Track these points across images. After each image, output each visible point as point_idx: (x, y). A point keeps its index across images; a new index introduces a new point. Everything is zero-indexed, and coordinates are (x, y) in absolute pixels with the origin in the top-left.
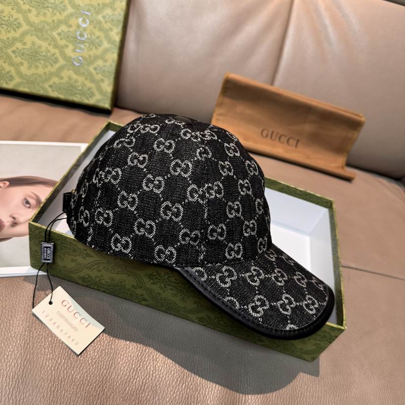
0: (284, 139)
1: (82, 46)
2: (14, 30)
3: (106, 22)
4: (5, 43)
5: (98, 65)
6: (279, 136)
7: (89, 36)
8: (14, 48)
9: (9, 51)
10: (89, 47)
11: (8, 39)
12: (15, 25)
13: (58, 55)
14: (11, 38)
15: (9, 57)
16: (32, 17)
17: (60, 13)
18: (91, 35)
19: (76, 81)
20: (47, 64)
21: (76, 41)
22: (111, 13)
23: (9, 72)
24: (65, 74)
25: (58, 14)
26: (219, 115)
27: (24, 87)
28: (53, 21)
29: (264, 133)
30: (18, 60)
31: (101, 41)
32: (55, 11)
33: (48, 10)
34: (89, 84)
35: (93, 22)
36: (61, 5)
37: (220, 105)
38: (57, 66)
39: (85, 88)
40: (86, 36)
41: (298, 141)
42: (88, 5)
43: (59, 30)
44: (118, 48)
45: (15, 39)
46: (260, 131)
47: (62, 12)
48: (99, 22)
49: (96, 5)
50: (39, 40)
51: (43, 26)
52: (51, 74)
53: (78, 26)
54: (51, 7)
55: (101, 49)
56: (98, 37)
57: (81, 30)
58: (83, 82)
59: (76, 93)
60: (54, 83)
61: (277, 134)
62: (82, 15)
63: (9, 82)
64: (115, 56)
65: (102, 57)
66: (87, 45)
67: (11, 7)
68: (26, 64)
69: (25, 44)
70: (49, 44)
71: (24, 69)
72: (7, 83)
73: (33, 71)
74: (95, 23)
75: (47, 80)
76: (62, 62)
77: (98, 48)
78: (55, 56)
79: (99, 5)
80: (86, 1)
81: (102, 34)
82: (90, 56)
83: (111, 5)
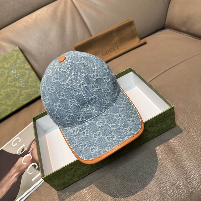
0: (112, 50)
1: (20, 79)
3: (21, 65)
5: (31, 81)
6: (109, 50)
7: (19, 74)
10: (23, 77)
13: (15, 89)
17: (4, 75)
19: (28, 92)
20: (14, 95)
21: (17, 79)
22: (20, 61)
23: (5, 108)
24: (23, 93)
25: (4, 76)
29: (104, 54)
30: (4, 102)
31: (25, 72)
32: (2, 76)
34: (33, 89)
35: (17, 68)
36: (3, 72)
38: (18, 92)
39: (33, 92)
40: (19, 75)
41: (117, 46)
42: (11, 64)
43: (9, 81)
44: (32, 69)
46: (101, 54)
47: (5, 74)
48: (19, 67)
49: (13, 62)
50: (5, 89)
51: (3, 84)
52: (19, 97)
53: (14, 74)
55: (27, 75)
56: (23, 72)
57: (15, 74)
58: (31, 90)
59: (32, 96)
60: (22, 99)
62: (12, 69)
63: (8, 111)
64: (33, 73)
65: (30, 77)
66: (21, 77)
68: (8, 101)
69: (2, 95)
70: (10, 88)
71: (9, 103)
72: (7, 112)
73: (12, 101)
75: (19, 100)
76: (18, 90)
78: (15, 90)
79: (14, 61)
80: (9, 64)
81: (23, 70)
82: (26, 80)
83: (18, 58)
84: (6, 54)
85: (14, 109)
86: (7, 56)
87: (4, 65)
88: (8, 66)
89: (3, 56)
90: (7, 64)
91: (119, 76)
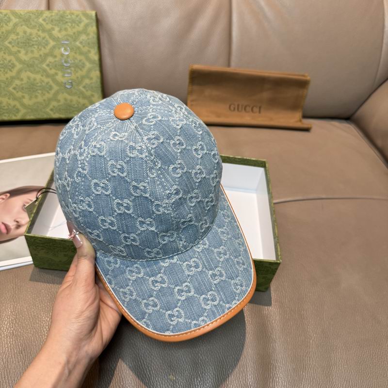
0: (248, 109)
1: (69, 71)
2: (11, 70)
3: (84, 47)
4: (5, 83)
5: (86, 84)
6: (244, 107)
7: (73, 61)
8: (14, 85)
9: (11, 89)
10: (75, 70)
11: (7, 79)
12: (10, 66)
13: (51, 83)
14: (9, 78)
15: (11, 94)
16: (22, 56)
17: (44, 48)
18: (74, 61)
19: (71, 101)
20: (44, 92)
21: (63, 68)
22: (86, 38)
23: (14, 106)
24: (61, 97)
25: (43, 49)
26: (192, 101)
27: (30, 116)
28: (41, 56)
29: (232, 108)
30: (20, 94)
31: (84, 64)
32: (40, 47)
33: (34, 48)
35: (73, 49)
36: (44, 41)
37: (190, 92)
38: (53, 92)
39: (80, 105)
40: (70, 62)
41: (260, 108)
42: (66, 35)
43: (47, 62)
44: (99, 65)
45: (13, 78)
46: (228, 106)
47: (46, 47)
48: (79, 48)
49: (72, 34)
50: (33, 73)
51: (33, 62)
52: (50, 100)
53: (62, 55)
54: (36, 45)
55: (85, 70)
56: (80, 61)
57: (65, 57)
58: (77, 100)
60: (54, 107)
61: (242, 106)
62: (63, 45)
63: (17, 114)
64: (98, 73)
65: (87, 76)
66: (73, 69)
67: (3, 52)
68: (27, 96)
69: (22, 80)
70: (42, 76)
71: (26, 101)
72: (15, 116)
73: (34, 100)
74: (75, 49)
75: (47, 105)
76: (56, 88)
77: (83, 69)
78: (49, 84)
79: (74, 33)
80: (64, 33)
81: (82, 58)
82: (78, 78)
83: (85, 31)
84: (68, 12)
85: (31, 117)
86: (67, 16)
87: (53, 29)
88: (60, 37)
89: (59, 11)
90: (60, 31)
91: (239, 162)
